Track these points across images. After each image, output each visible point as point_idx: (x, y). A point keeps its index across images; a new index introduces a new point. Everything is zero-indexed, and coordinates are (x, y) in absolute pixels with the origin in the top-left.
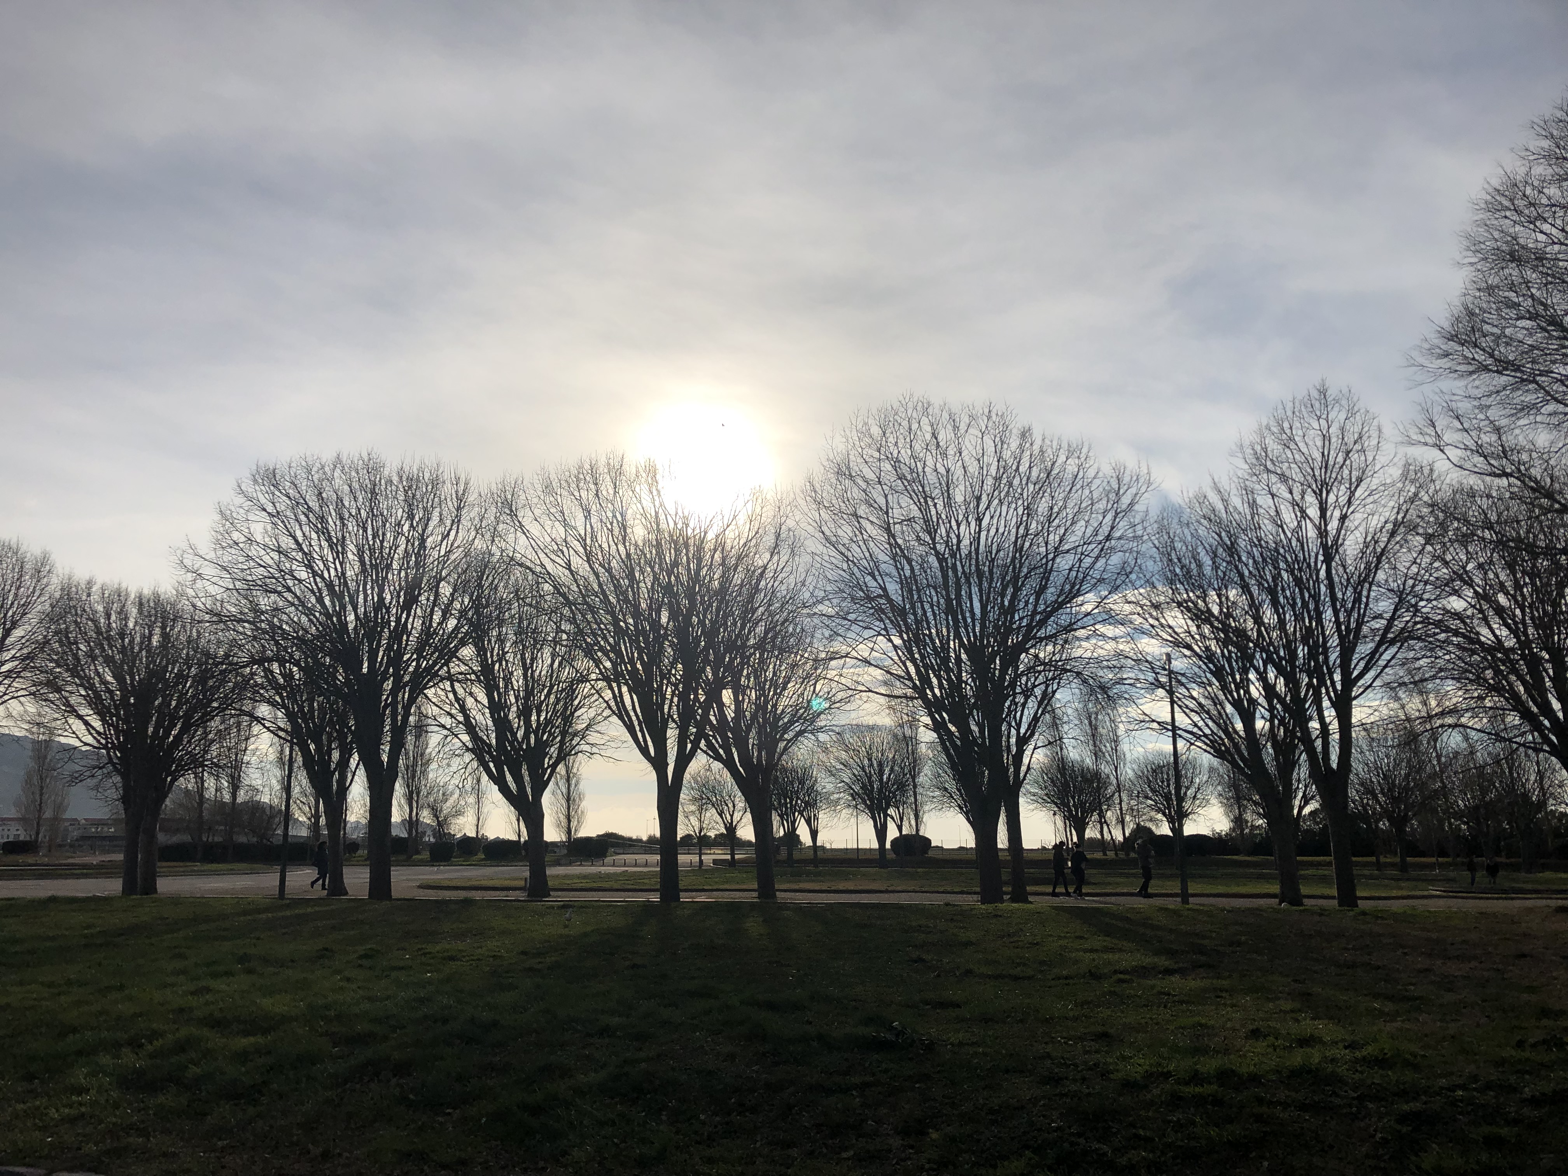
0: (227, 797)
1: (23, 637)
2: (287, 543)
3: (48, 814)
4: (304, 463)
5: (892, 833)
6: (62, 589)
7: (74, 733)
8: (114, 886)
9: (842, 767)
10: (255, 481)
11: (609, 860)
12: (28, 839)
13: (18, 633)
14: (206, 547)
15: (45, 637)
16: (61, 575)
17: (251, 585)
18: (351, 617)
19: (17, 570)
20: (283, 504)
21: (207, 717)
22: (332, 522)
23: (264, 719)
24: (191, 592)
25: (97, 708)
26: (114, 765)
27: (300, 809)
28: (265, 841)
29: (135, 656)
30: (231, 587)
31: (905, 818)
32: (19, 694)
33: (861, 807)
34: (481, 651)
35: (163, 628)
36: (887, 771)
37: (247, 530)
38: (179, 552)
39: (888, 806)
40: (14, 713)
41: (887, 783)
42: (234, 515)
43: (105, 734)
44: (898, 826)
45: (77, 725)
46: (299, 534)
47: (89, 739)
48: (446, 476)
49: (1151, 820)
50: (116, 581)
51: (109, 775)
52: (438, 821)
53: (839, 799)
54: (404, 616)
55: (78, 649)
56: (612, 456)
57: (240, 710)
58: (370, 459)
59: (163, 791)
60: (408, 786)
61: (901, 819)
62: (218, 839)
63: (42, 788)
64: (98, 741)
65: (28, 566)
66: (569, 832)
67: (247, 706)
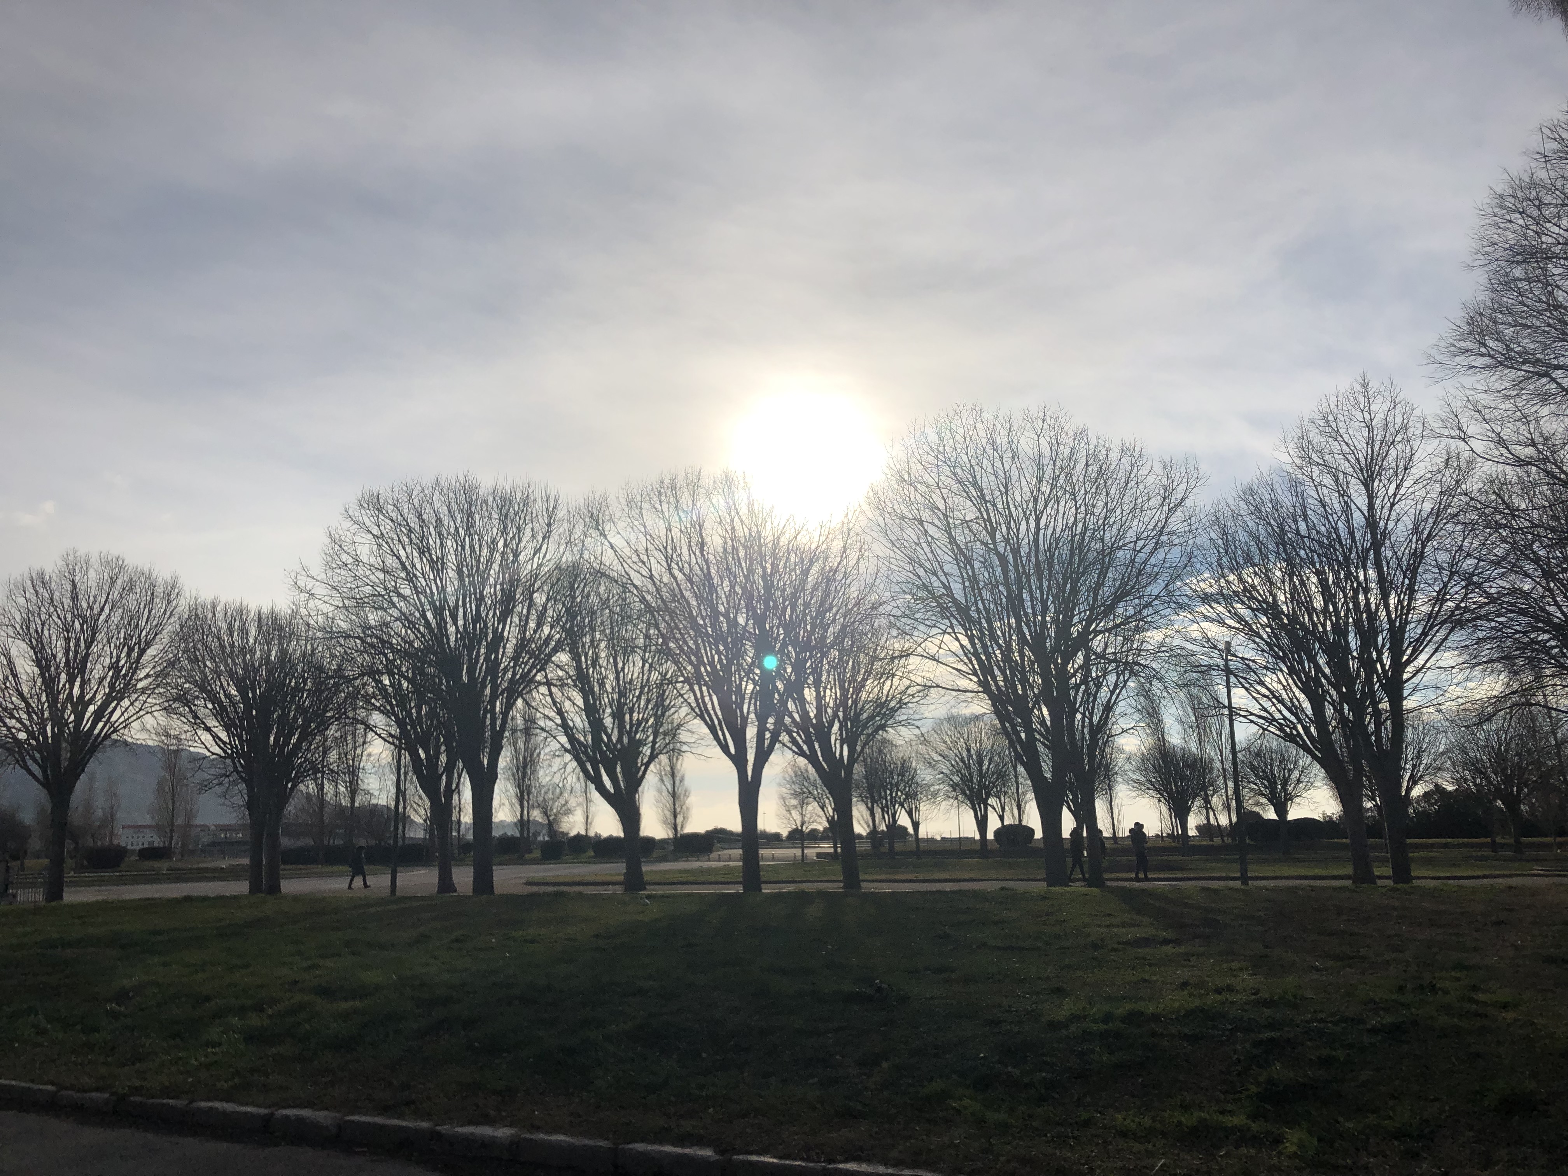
0: (345, 802)
1: (155, 656)
2: (391, 561)
3: (179, 821)
4: (405, 488)
5: (994, 824)
6: (190, 611)
7: (203, 743)
8: (242, 887)
9: (940, 758)
10: (361, 506)
11: (714, 855)
12: (162, 845)
13: (151, 652)
14: (317, 570)
15: (175, 656)
16: (189, 598)
17: (360, 604)
18: (452, 629)
19: (149, 593)
20: (387, 526)
21: (324, 725)
22: (433, 541)
23: (375, 727)
24: (303, 611)
25: (222, 720)
26: (238, 772)
27: (415, 810)
28: (383, 843)
29: (256, 671)
30: (341, 605)
31: (1007, 808)
32: (153, 709)
33: (960, 797)
34: (576, 657)
35: (280, 644)
36: (986, 763)
37: (354, 553)
38: (293, 575)
39: (988, 795)
40: (148, 726)
41: (987, 772)
42: (343, 538)
43: (230, 744)
44: (1000, 816)
45: (206, 737)
46: (402, 553)
47: (217, 750)
48: (537, 495)
49: (1257, 804)
50: (239, 601)
51: (235, 783)
52: (549, 820)
53: (939, 790)
54: (501, 626)
55: (205, 665)
56: (690, 471)
57: (354, 719)
58: (466, 481)
59: (284, 797)
60: (519, 786)
61: (1003, 809)
62: (339, 842)
63: (173, 795)
64: (225, 751)
65: (159, 590)
66: (675, 828)
67: (361, 714)
